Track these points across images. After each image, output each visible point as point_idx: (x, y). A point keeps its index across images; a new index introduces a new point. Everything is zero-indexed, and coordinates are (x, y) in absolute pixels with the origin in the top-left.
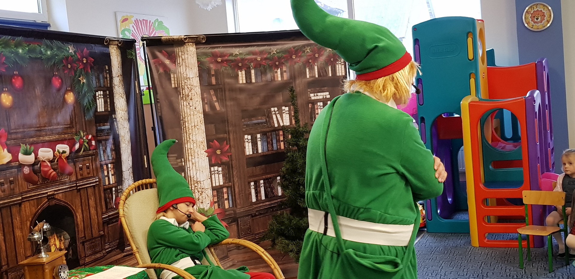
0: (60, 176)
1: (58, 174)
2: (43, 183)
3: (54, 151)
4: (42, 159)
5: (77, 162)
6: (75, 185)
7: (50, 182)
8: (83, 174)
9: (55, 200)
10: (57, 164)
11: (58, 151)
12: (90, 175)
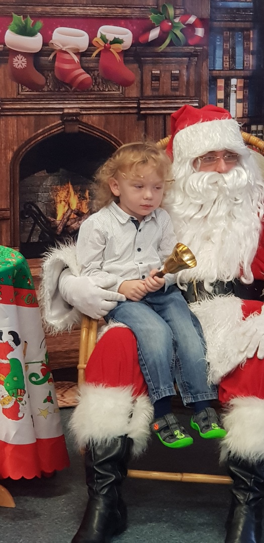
0: (101, 84)
1: (95, 79)
2: (57, 90)
3: (92, 35)
4: (62, 47)
5: (147, 63)
6: (136, 106)
7: (75, 91)
8: (159, 89)
9: (80, 124)
10: (97, 61)
11: (103, 38)
12: (178, 93)
